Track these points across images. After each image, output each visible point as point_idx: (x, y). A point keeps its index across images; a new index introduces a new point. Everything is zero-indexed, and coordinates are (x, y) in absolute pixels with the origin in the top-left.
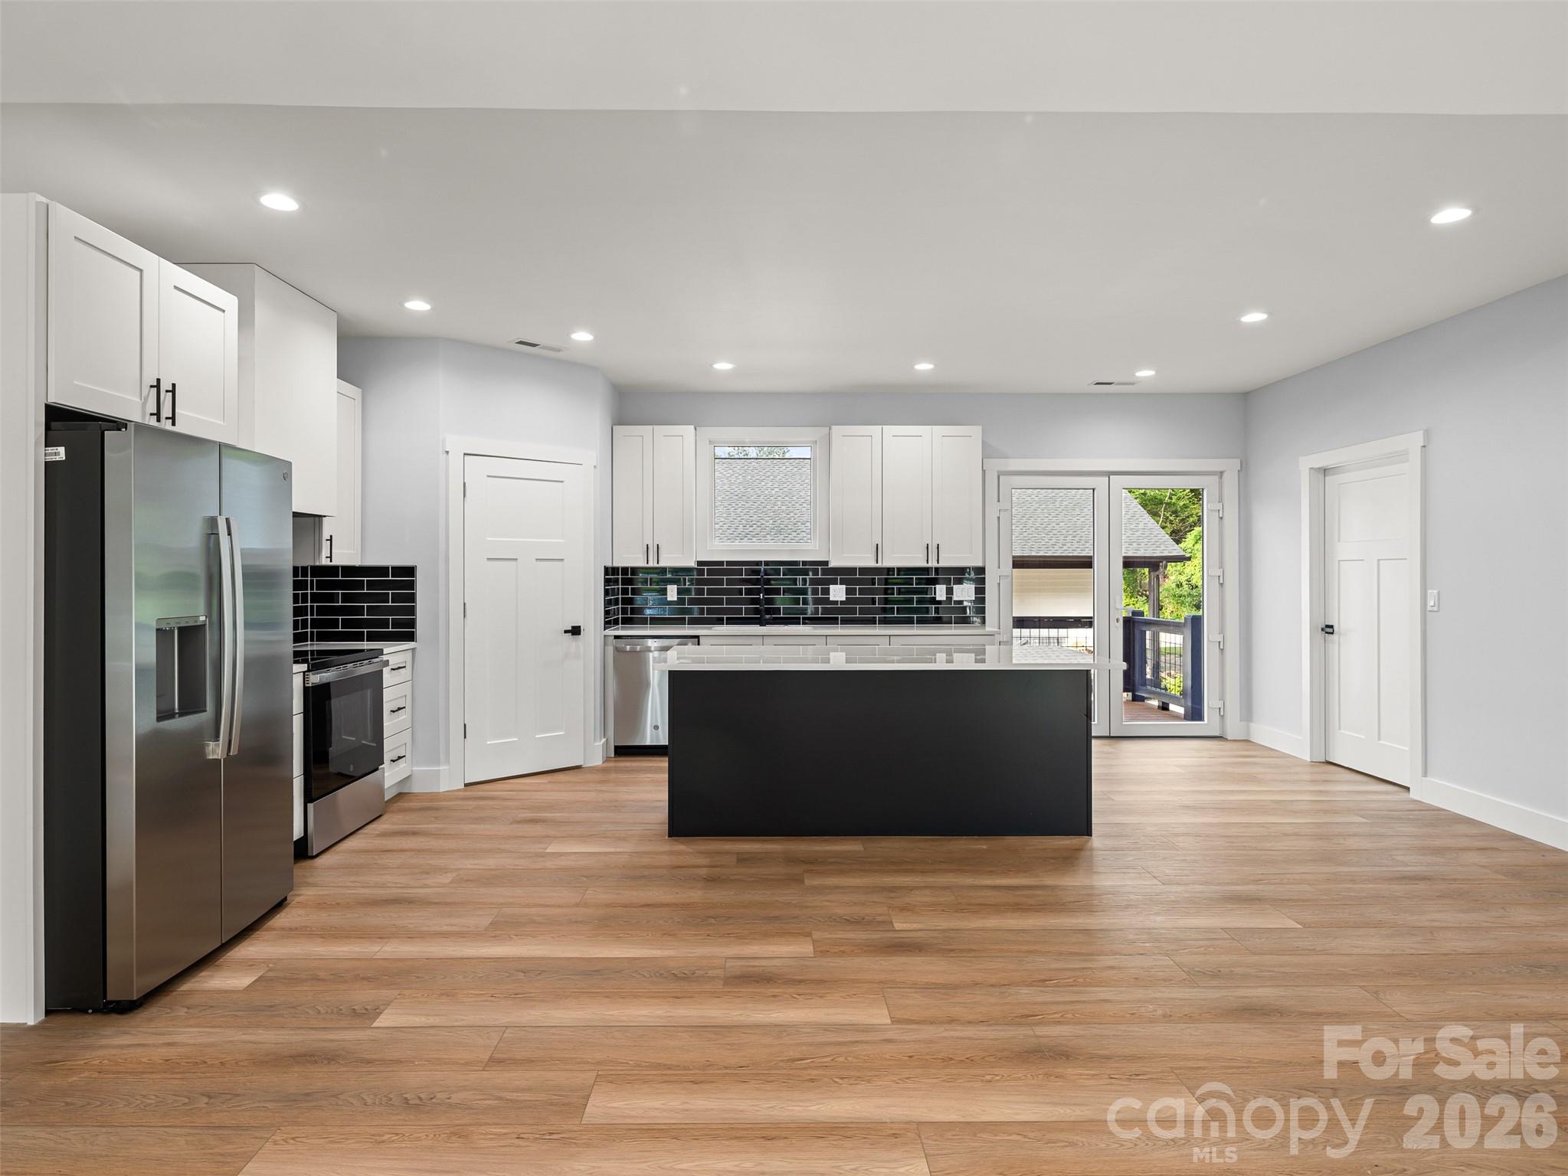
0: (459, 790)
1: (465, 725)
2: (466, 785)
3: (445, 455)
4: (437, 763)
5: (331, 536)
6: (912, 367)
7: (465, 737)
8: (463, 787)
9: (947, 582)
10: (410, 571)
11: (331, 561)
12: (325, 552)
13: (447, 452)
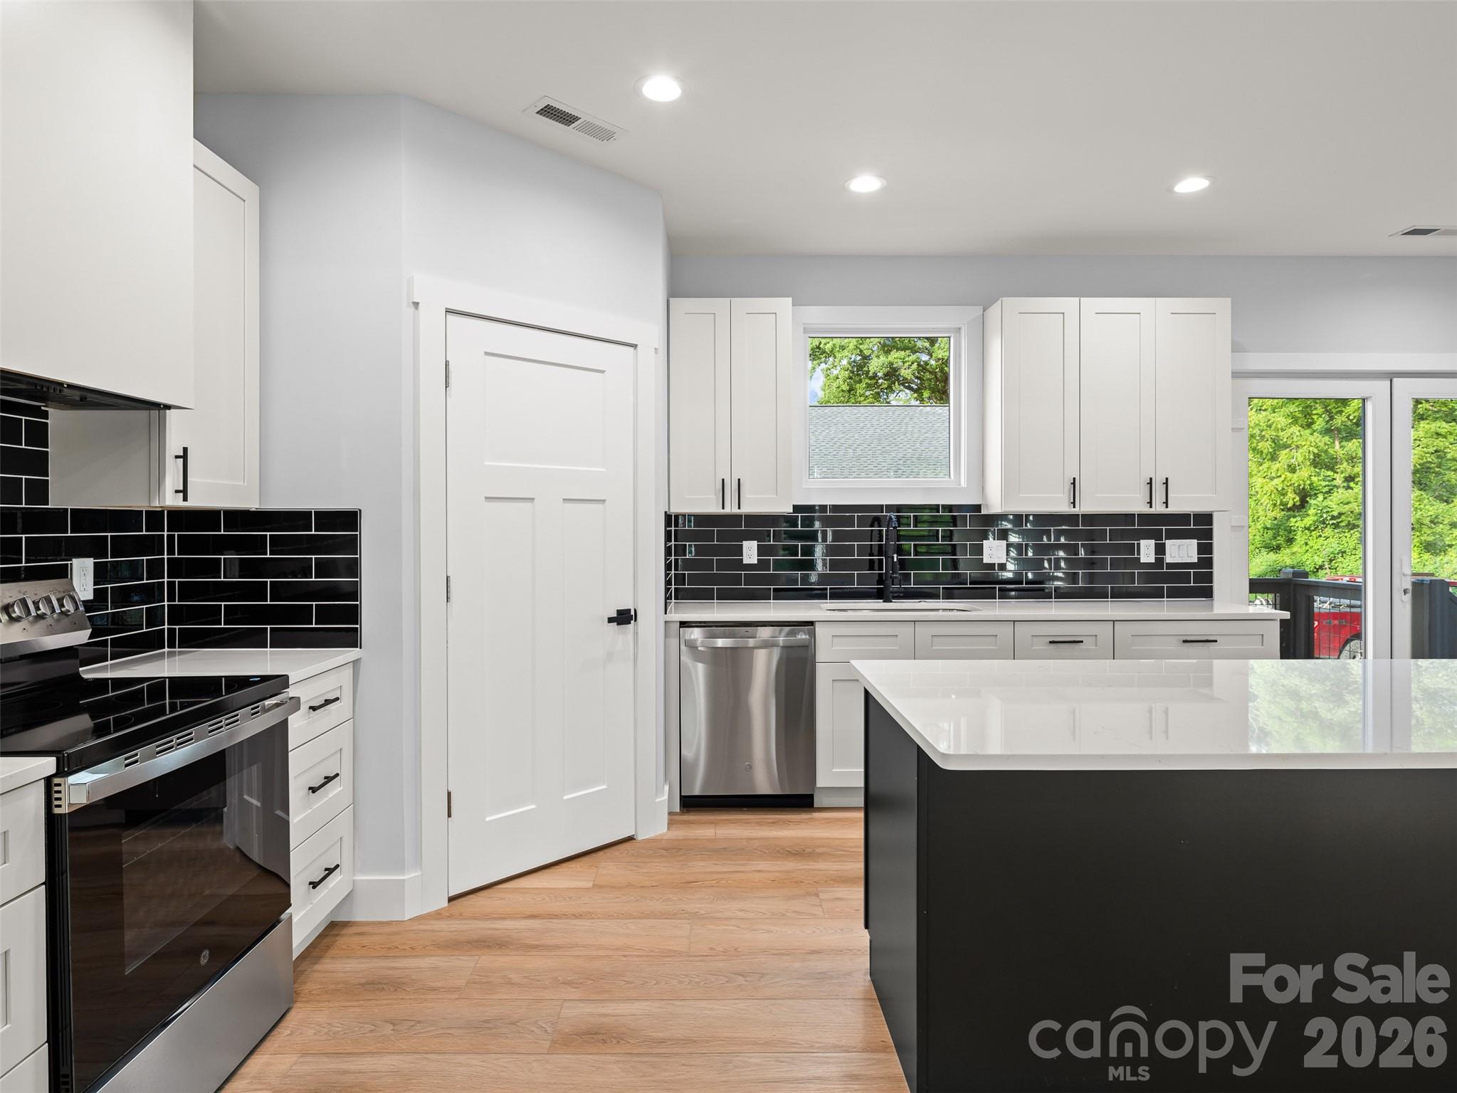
0: (438, 915)
1: (449, 794)
2: (451, 899)
3: (412, 309)
4: (400, 867)
5: (185, 450)
6: (1170, 190)
7: (449, 815)
8: (445, 903)
9: (1156, 535)
10: (350, 519)
11: (185, 499)
12: (172, 480)
13: (416, 304)
